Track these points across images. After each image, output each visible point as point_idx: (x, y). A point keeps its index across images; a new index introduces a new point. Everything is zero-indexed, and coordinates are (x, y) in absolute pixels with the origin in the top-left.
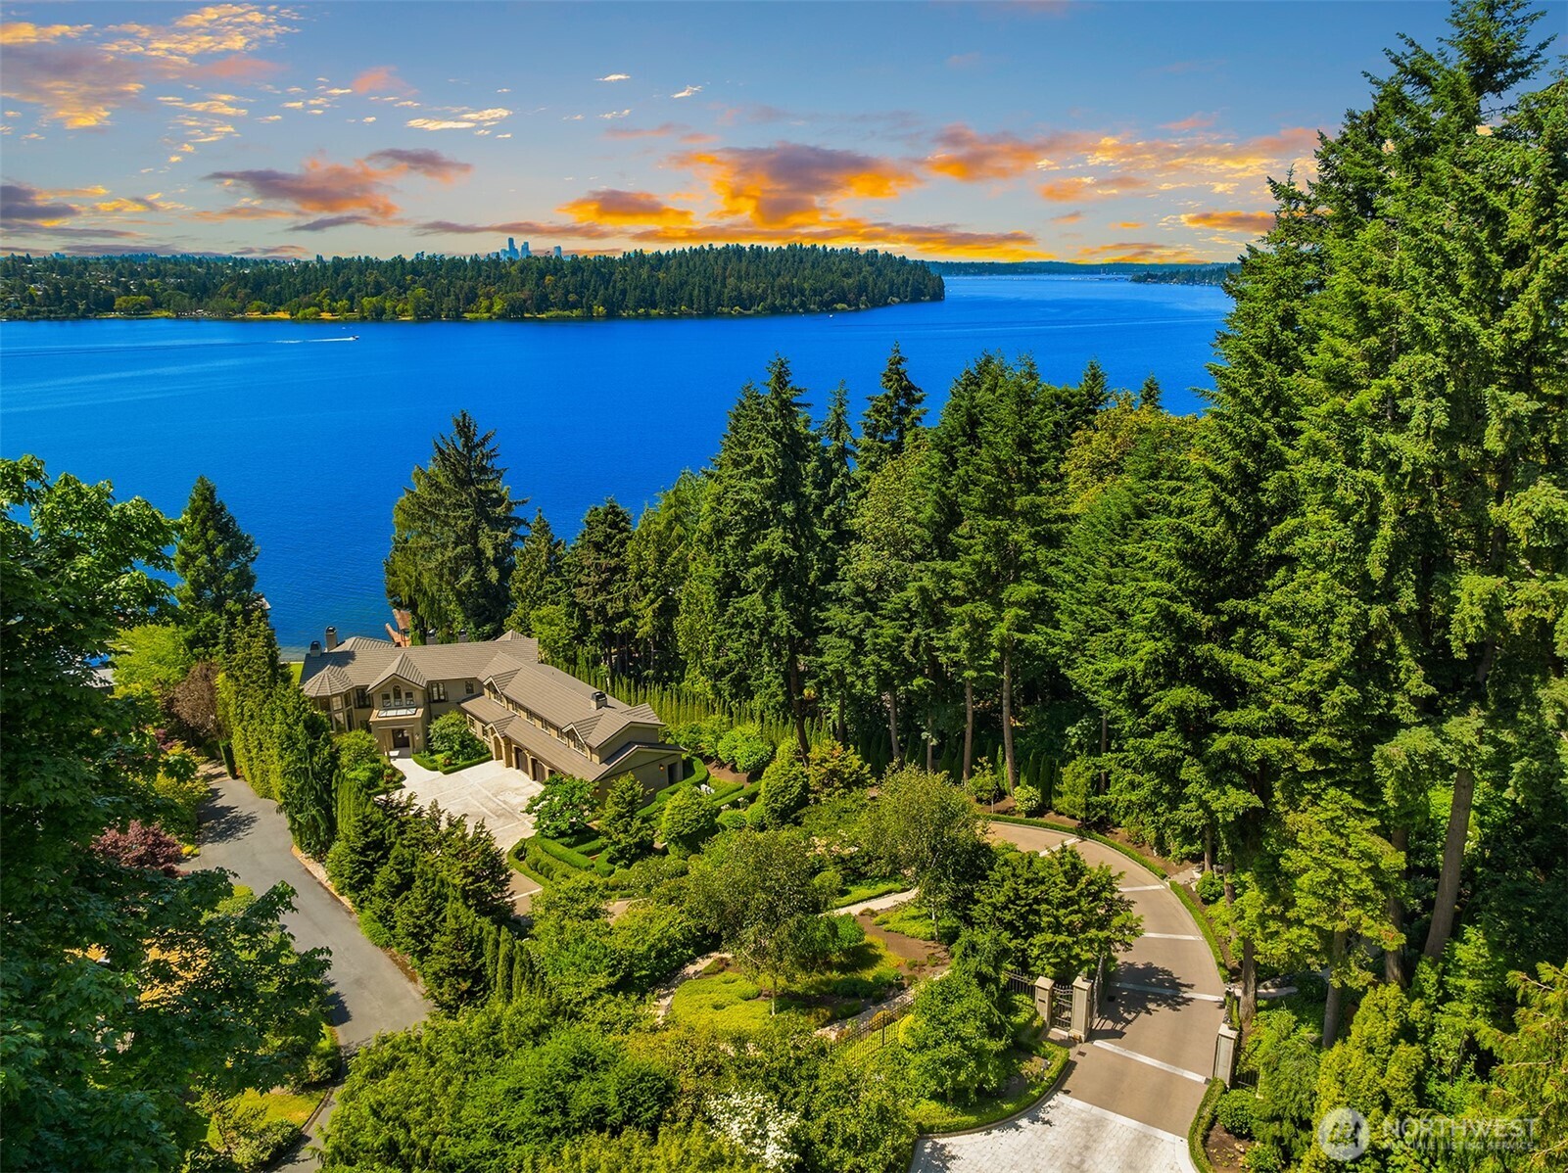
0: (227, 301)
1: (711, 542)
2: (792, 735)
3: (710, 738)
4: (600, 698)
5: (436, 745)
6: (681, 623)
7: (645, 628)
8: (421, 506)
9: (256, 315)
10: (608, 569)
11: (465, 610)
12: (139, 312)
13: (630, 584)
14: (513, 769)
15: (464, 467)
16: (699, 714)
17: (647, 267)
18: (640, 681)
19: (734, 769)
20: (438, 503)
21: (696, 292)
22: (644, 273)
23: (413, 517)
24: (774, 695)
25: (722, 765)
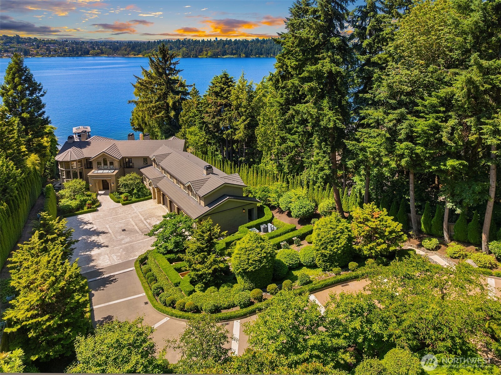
0: (124, 52)
1: (278, 81)
2: (329, 196)
3: (275, 195)
4: (209, 169)
5: (122, 190)
6: (259, 131)
7: (239, 135)
8: (141, 84)
9: (132, 56)
10: (221, 105)
11: (161, 131)
12: (97, 55)
13: (233, 112)
14: (161, 205)
15: (161, 67)
16: (269, 181)
17: (260, 43)
18: (237, 164)
19: (289, 215)
20: (151, 83)
21: (276, 50)
22: (259, 44)
23: (140, 90)
24: (322, 169)
25: (281, 212)
